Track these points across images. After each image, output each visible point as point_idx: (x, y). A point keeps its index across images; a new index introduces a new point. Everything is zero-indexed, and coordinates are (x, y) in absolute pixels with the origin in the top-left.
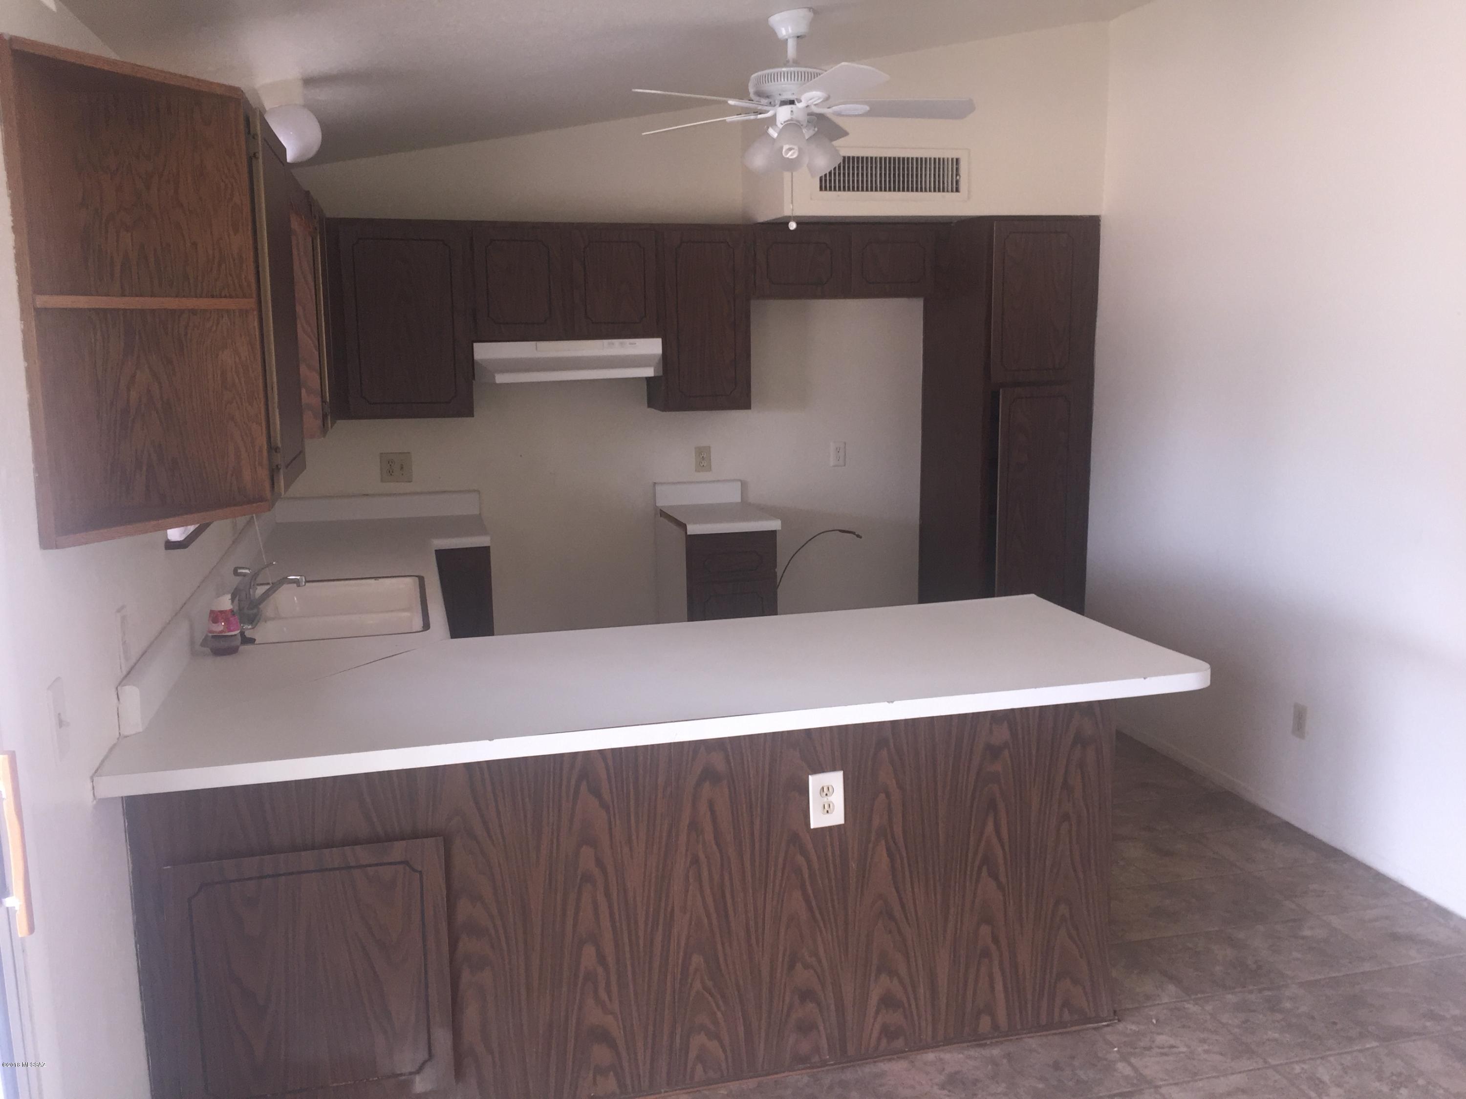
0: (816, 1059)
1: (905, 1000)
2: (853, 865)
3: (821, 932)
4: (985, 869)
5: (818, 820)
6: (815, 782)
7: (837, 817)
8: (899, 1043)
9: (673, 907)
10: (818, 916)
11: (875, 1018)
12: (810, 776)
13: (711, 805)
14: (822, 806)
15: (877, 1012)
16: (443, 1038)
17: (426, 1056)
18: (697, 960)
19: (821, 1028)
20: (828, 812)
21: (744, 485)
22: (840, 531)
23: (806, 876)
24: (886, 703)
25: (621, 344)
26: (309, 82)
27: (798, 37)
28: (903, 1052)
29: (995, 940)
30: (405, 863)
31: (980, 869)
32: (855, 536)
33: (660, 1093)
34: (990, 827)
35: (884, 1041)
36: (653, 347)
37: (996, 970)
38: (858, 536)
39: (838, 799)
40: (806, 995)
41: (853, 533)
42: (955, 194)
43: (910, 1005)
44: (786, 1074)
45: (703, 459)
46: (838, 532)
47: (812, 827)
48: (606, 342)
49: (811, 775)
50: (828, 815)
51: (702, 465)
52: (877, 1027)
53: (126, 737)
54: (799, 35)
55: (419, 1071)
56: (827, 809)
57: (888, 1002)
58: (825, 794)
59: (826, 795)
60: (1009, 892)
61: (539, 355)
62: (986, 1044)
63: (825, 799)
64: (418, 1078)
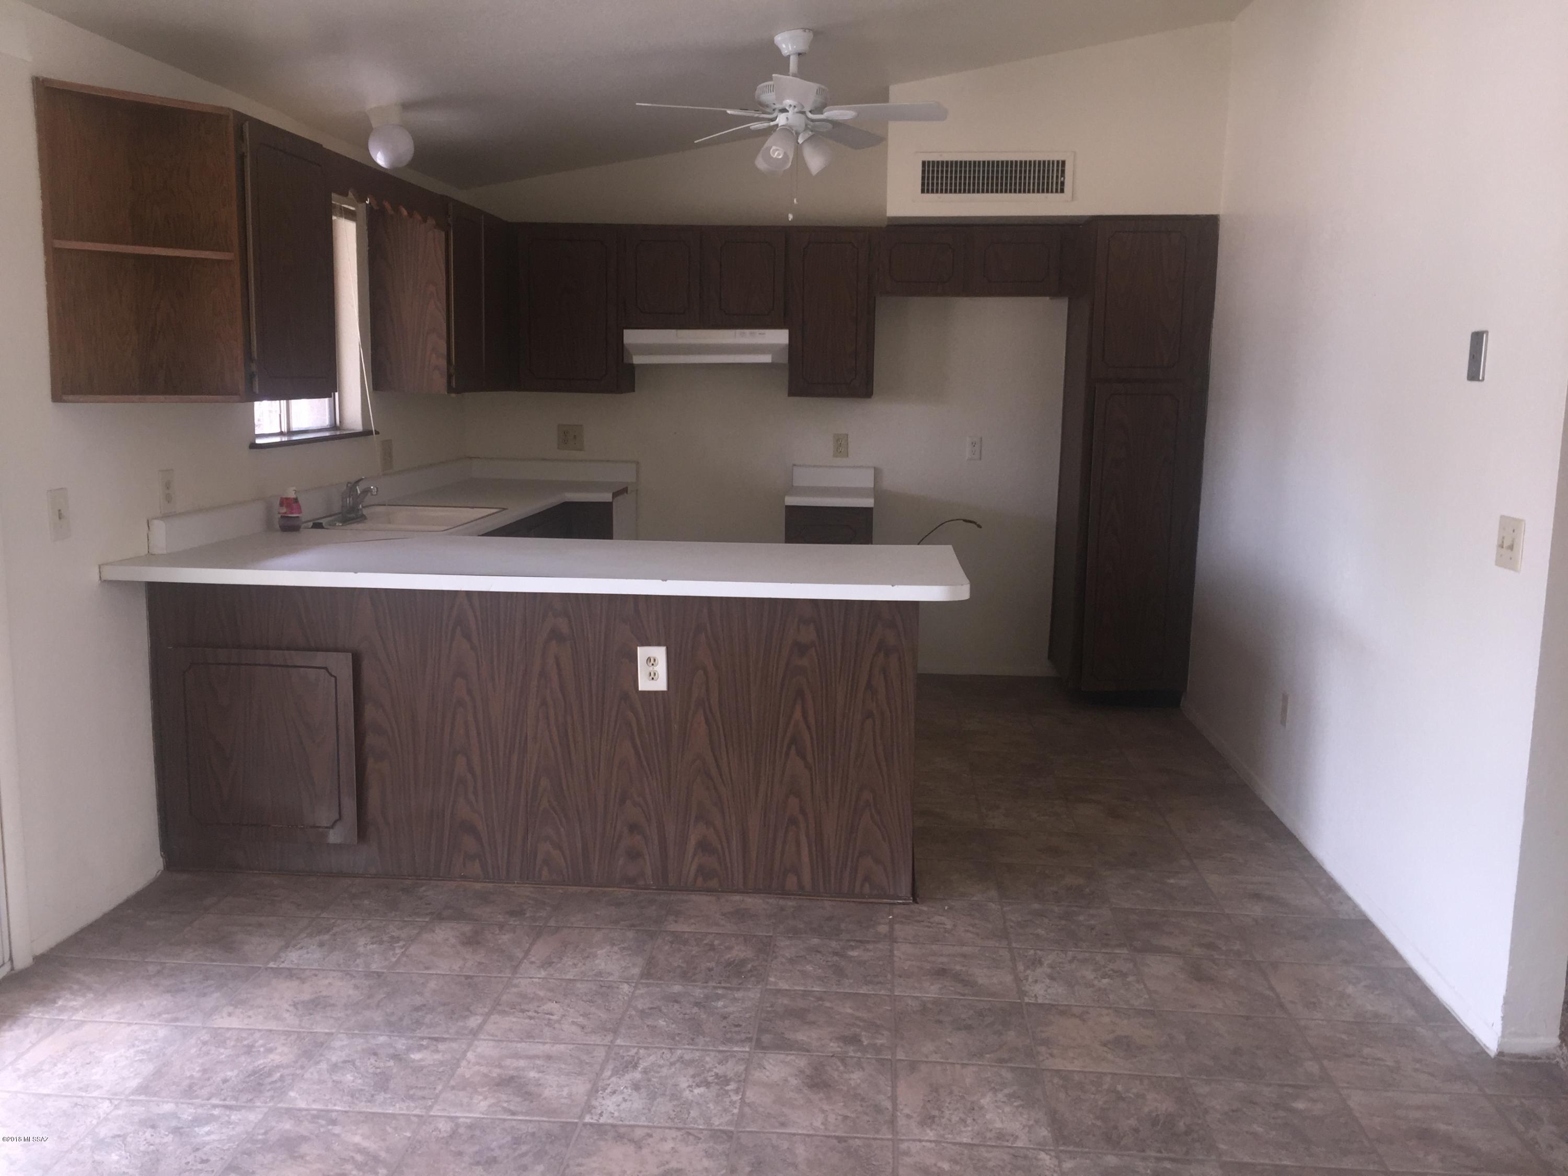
0: (641, 883)
1: (719, 846)
2: (676, 726)
3: (647, 778)
4: (793, 747)
5: (644, 684)
6: (643, 653)
7: (660, 684)
8: (714, 883)
9: (526, 737)
10: (645, 763)
11: (693, 859)
12: (638, 648)
13: (557, 659)
14: (648, 673)
15: (695, 855)
16: (350, 805)
17: (337, 817)
18: (544, 782)
19: (647, 857)
20: (653, 679)
21: (877, 472)
22: (965, 521)
23: (635, 730)
24: (660, 581)
25: (751, 333)
26: (406, 106)
27: (799, 54)
28: (717, 891)
29: (803, 811)
30: (326, 668)
31: (789, 748)
32: (976, 526)
33: (514, 883)
34: (798, 714)
35: (700, 879)
36: (780, 337)
37: (803, 839)
38: (979, 526)
39: (661, 668)
40: (634, 828)
41: (975, 523)
42: (1059, 195)
43: (724, 853)
44: (615, 889)
45: (841, 446)
46: (962, 521)
47: (640, 689)
48: (738, 331)
49: (640, 646)
50: (653, 681)
51: (839, 451)
52: (694, 868)
53: (152, 554)
54: (800, 51)
55: (332, 827)
56: (653, 676)
57: (704, 846)
58: (651, 664)
59: (653, 665)
60: (815, 773)
61: (680, 341)
62: (790, 898)
63: (651, 668)
64: (331, 831)
